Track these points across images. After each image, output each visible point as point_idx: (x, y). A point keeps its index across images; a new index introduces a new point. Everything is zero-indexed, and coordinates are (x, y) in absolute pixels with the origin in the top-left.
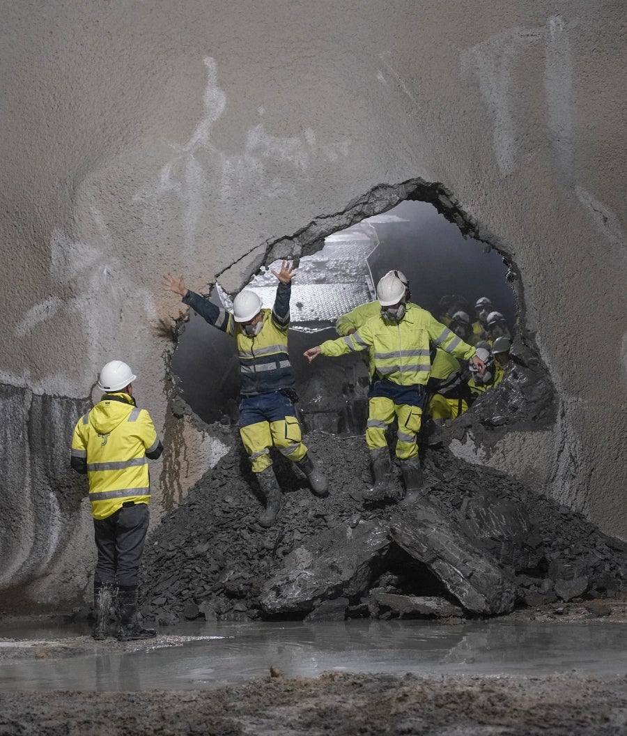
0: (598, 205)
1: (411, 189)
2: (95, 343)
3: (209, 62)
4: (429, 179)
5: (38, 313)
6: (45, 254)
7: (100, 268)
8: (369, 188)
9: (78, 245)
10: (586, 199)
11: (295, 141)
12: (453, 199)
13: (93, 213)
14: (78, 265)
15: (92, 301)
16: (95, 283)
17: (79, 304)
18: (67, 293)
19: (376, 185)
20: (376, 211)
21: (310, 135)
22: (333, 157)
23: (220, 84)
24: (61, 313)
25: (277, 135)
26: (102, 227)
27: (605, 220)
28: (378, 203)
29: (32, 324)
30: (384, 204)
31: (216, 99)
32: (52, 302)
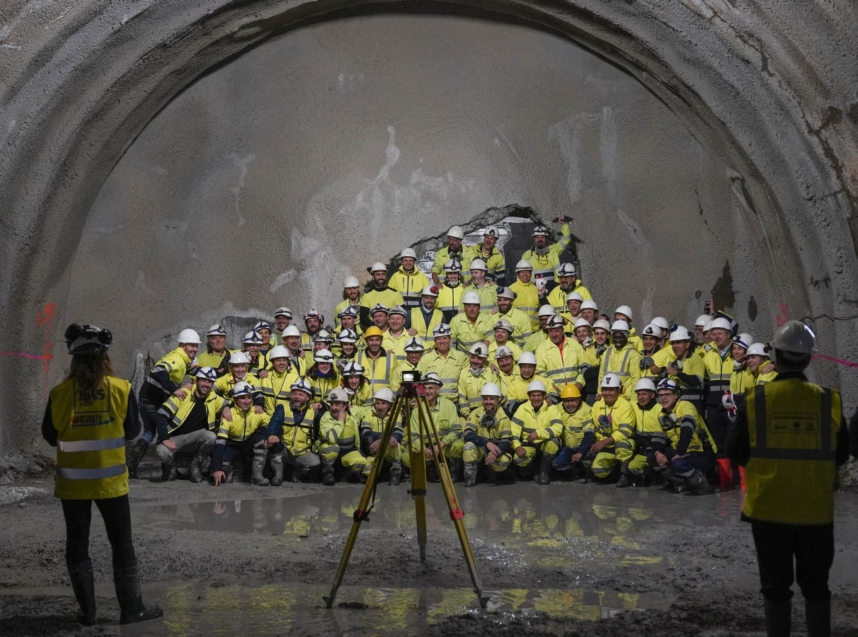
0: (631, 222)
1: (511, 210)
2: (315, 298)
3: (391, 129)
4: (522, 204)
5: (284, 278)
6: (289, 244)
7: (320, 253)
8: (485, 210)
9: (307, 239)
10: (624, 218)
11: (440, 179)
12: (538, 217)
13: (316, 220)
14: (306, 251)
15: (314, 273)
16: (317, 261)
17: (307, 274)
18: (300, 268)
19: (489, 207)
20: (489, 223)
21: (450, 176)
22: (463, 190)
23: (397, 143)
24: (296, 279)
25: (430, 175)
26: (321, 228)
27: (635, 231)
28: (490, 219)
29: (280, 285)
30: (494, 219)
31: (393, 153)
32: (291, 272)
